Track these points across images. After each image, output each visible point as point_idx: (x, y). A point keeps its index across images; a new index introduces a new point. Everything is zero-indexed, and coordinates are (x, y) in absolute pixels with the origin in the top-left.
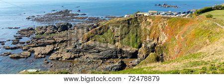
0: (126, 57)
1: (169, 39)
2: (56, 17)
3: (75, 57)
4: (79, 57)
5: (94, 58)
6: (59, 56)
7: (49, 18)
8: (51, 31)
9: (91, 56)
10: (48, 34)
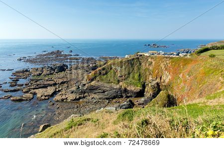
0: (131, 96)
1: (173, 78)
2: (49, 58)
3: (80, 98)
4: (84, 97)
5: (100, 99)
6: (64, 97)
7: (41, 59)
8: (48, 72)
9: (96, 96)
10: (45, 75)
